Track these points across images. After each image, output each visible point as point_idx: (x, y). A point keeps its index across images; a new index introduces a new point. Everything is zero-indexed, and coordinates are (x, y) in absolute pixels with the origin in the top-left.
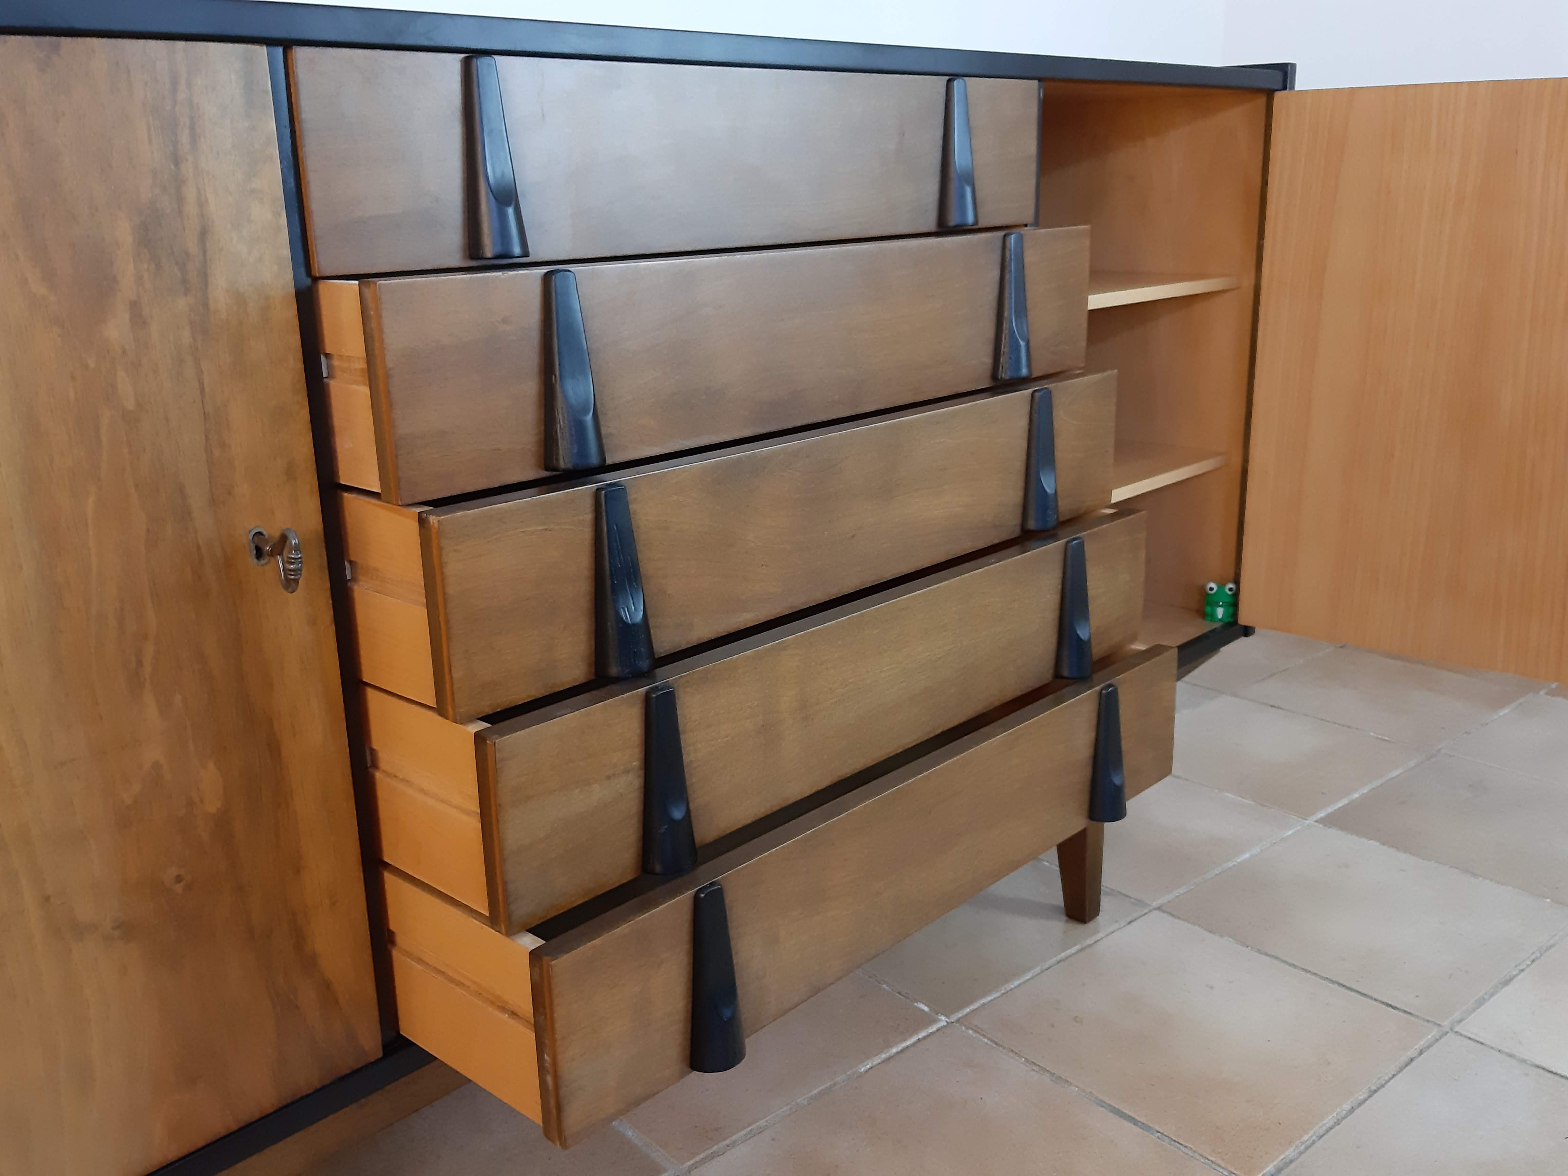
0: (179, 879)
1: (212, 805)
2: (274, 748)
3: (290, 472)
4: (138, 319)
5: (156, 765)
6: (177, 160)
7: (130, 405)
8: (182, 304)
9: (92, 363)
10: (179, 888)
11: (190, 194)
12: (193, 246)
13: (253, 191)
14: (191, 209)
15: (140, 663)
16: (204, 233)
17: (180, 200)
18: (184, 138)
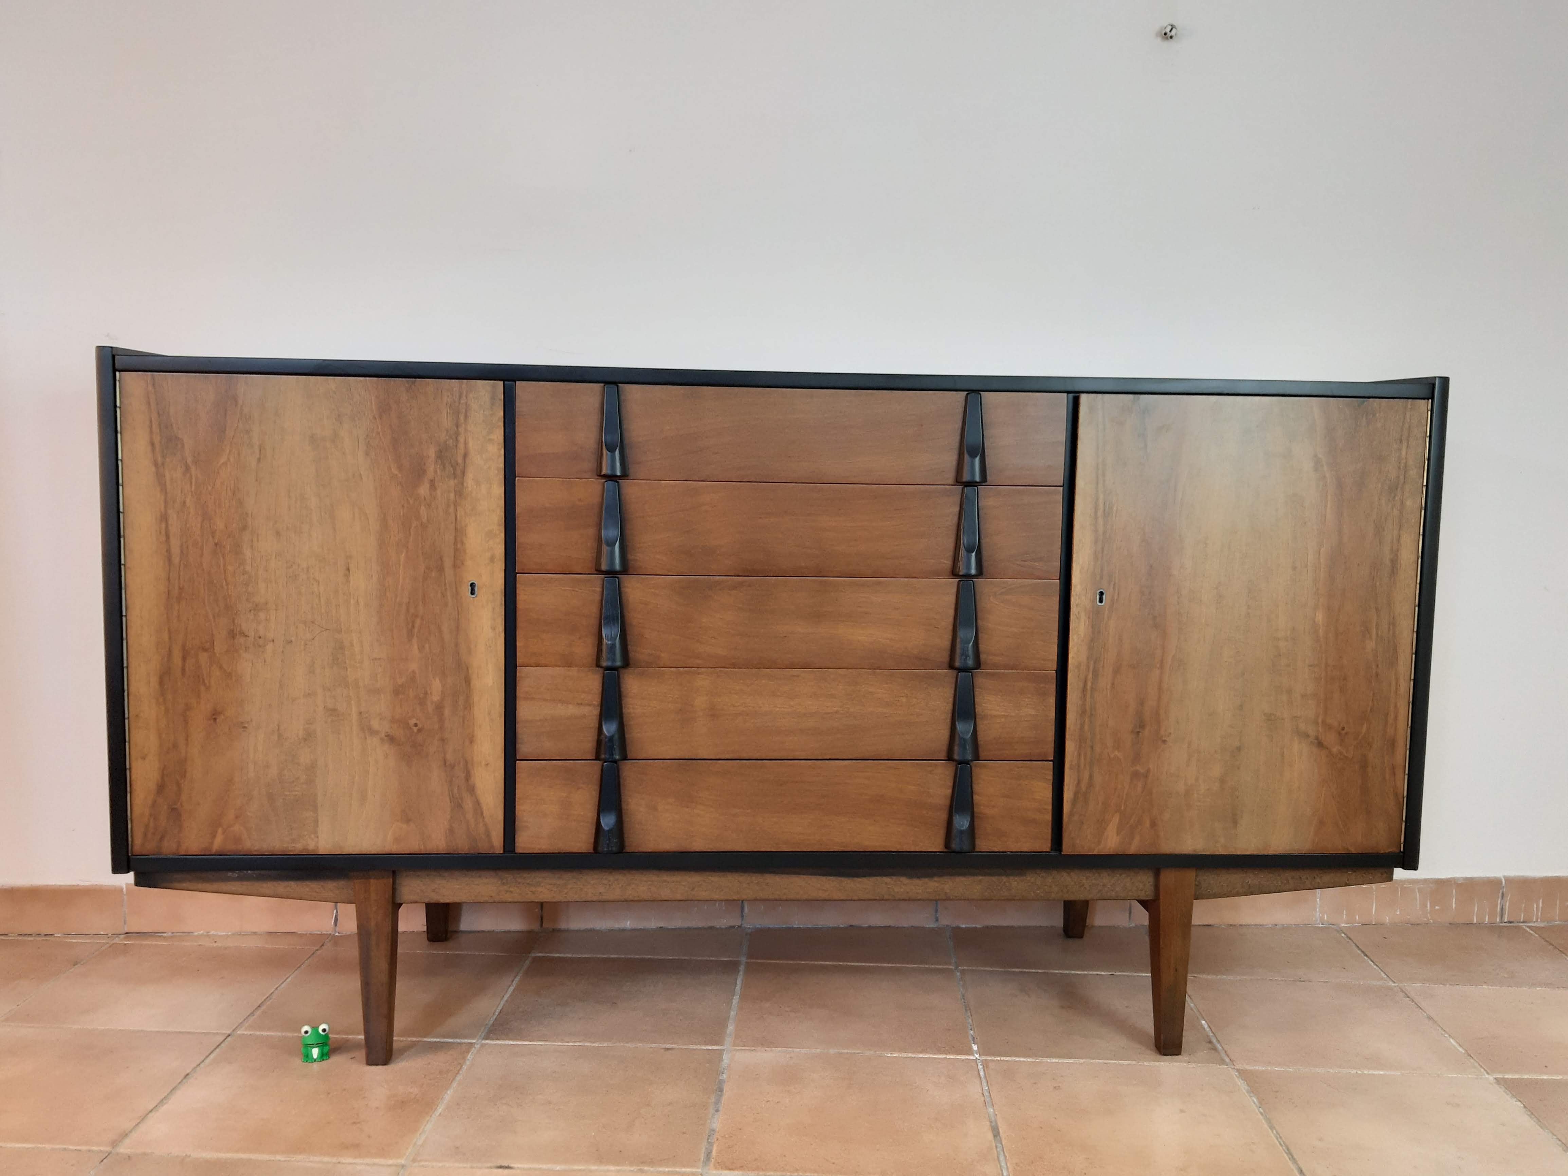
0: (416, 725)
1: (436, 698)
2: (468, 681)
3: (492, 559)
4: (433, 485)
5: (413, 672)
6: (457, 426)
7: (424, 520)
8: (452, 483)
9: (411, 501)
10: (415, 729)
11: (461, 439)
12: (460, 460)
13: (490, 440)
14: (461, 446)
15: (413, 627)
16: (465, 455)
17: (457, 441)
18: (462, 417)
